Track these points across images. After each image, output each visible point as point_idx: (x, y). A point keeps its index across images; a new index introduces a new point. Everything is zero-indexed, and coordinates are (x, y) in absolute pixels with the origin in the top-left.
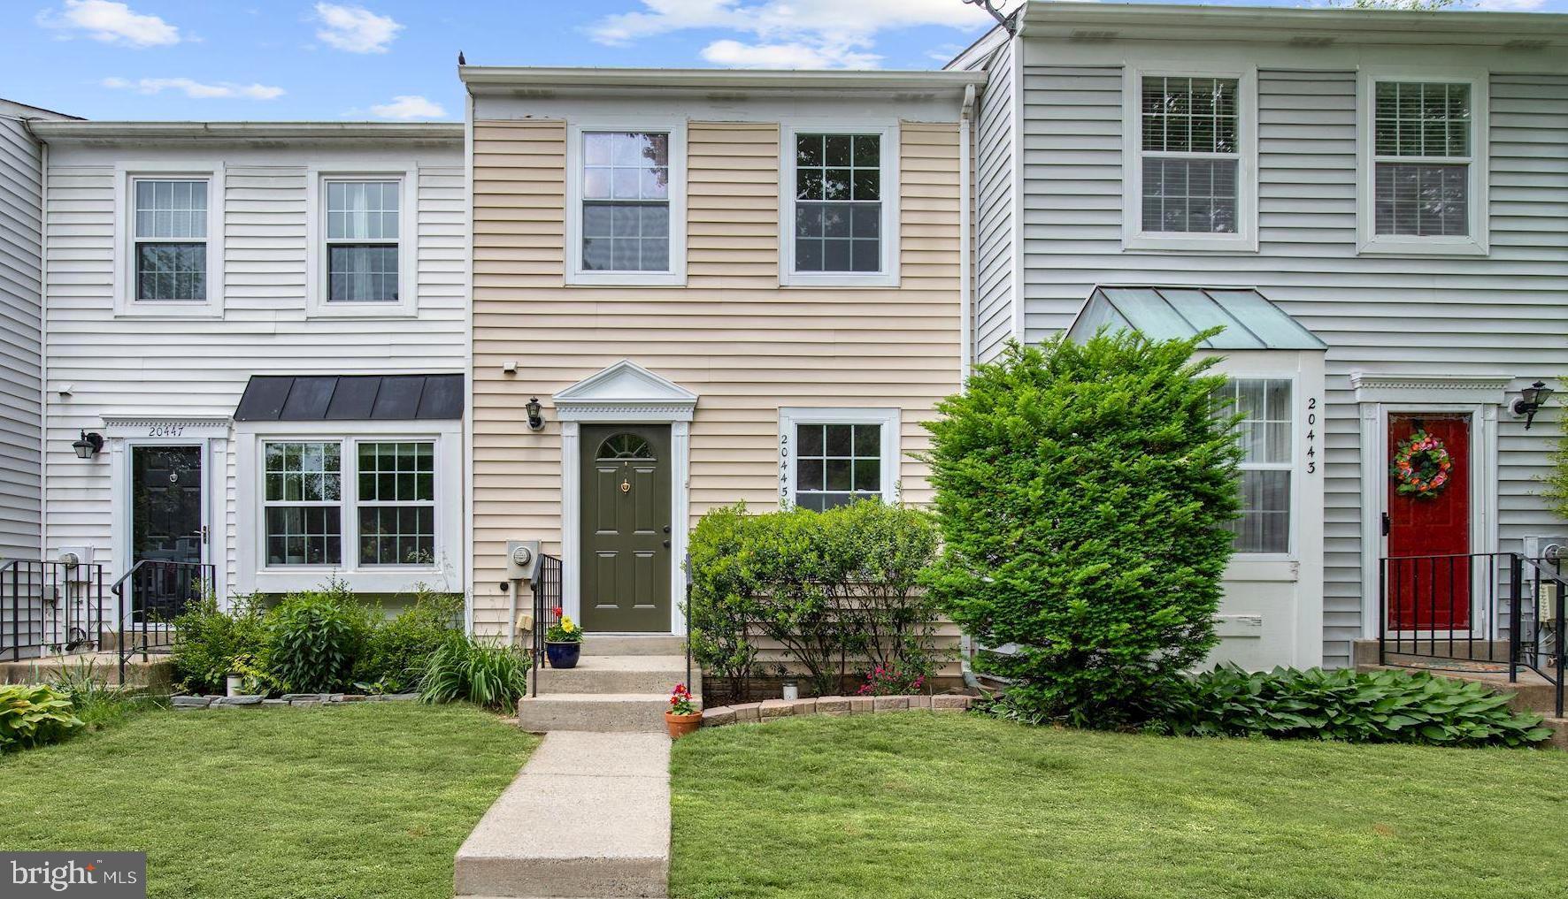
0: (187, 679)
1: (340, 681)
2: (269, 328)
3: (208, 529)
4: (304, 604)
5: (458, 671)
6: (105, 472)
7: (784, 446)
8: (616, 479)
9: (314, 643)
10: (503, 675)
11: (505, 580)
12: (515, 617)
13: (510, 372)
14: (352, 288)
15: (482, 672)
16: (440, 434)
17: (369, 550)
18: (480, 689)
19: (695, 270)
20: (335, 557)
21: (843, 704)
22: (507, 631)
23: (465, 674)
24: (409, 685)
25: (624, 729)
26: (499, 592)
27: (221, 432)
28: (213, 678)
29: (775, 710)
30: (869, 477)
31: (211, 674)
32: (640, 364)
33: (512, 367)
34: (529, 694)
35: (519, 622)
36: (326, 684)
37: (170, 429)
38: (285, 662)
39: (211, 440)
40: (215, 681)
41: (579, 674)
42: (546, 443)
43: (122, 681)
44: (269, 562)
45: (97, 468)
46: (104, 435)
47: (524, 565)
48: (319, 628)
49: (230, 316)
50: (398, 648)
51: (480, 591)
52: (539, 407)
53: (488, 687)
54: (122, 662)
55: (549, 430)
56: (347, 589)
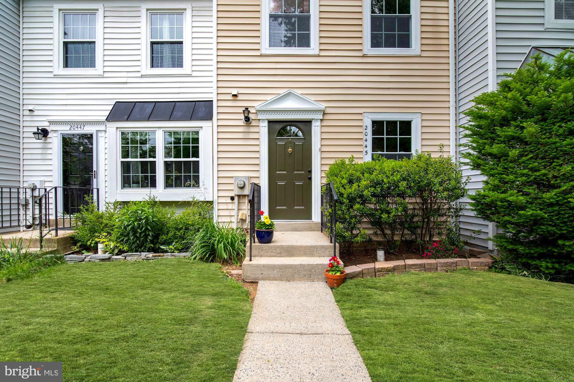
0: (79, 244)
1: (152, 245)
2: (124, 80)
3: (97, 172)
4: (135, 208)
5: (210, 243)
6: (49, 146)
7: (366, 131)
8: (285, 147)
9: (139, 227)
10: (232, 245)
11: (233, 195)
12: (238, 213)
13: (235, 96)
14: (162, 62)
15: (222, 244)
16: (202, 127)
17: (170, 181)
18: (221, 253)
19: (323, 47)
20: (153, 184)
21: (421, 265)
22: (234, 219)
23: (213, 245)
24: (185, 249)
25: (300, 279)
26: (230, 201)
27: (102, 128)
28: (91, 243)
29: (384, 268)
30: (406, 145)
31: (90, 241)
32: (299, 92)
33: (235, 93)
34: (247, 258)
35: (240, 215)
36: (146, 247)
37: (79, 126)
38: (125, 236)
39: (97, 131)
40: (92, 245)
41: (274, 247)
42: (252, 129)
43: (41, 247)
44: (123, 187)
45: (46, 144)
46: (49, 129)
47: (242, 188)
48: (141, 219)
49: (106, 75)
50: (181, 228)
51: (221, 200)
52: (249, 112)
53: (225, 251)
54: (41, 237)
55: (254, 123)
56: (157, 200)
